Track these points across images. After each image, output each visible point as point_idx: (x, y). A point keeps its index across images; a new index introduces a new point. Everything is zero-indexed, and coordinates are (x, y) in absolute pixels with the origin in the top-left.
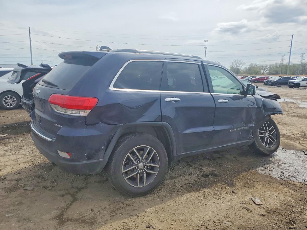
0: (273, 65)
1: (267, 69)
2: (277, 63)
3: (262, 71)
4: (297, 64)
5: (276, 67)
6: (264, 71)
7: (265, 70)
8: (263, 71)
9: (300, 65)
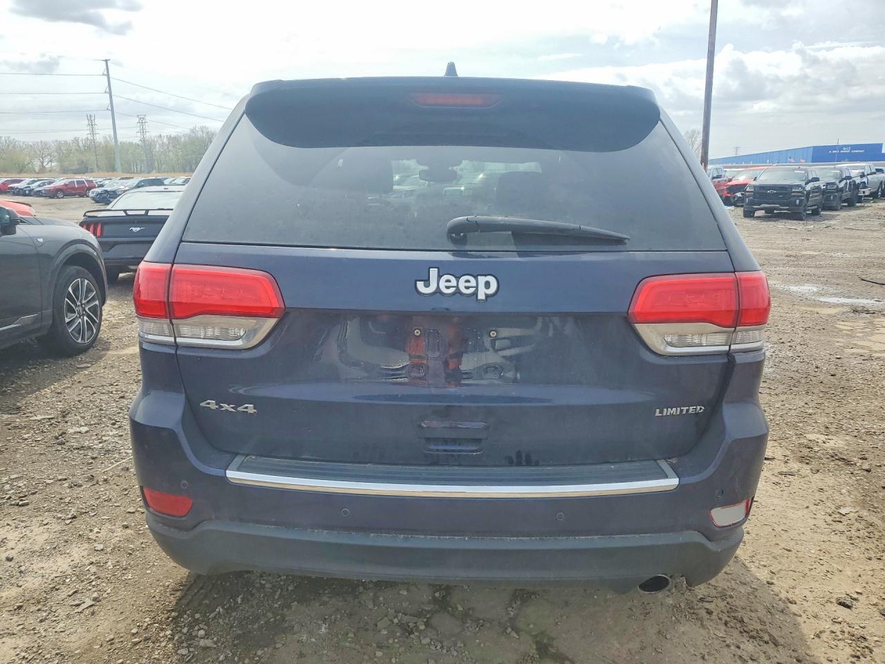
0: (66, 143)
1: (50, 155)
2: (76, 140)
3: (37, 164)
4: (131, 144)
5: (77, 150)
6: (42, 163)
7: (46, 160)
8: (39, 163)
9: (138, 145)
